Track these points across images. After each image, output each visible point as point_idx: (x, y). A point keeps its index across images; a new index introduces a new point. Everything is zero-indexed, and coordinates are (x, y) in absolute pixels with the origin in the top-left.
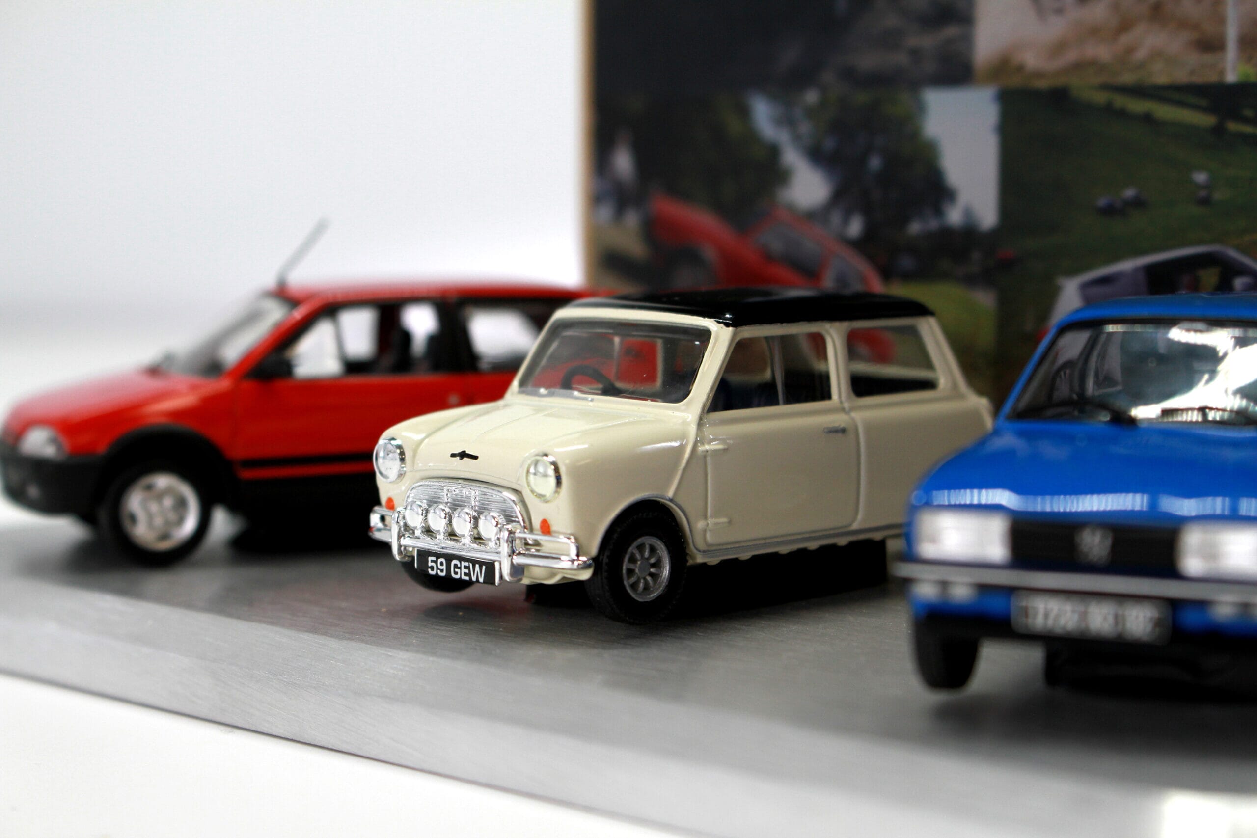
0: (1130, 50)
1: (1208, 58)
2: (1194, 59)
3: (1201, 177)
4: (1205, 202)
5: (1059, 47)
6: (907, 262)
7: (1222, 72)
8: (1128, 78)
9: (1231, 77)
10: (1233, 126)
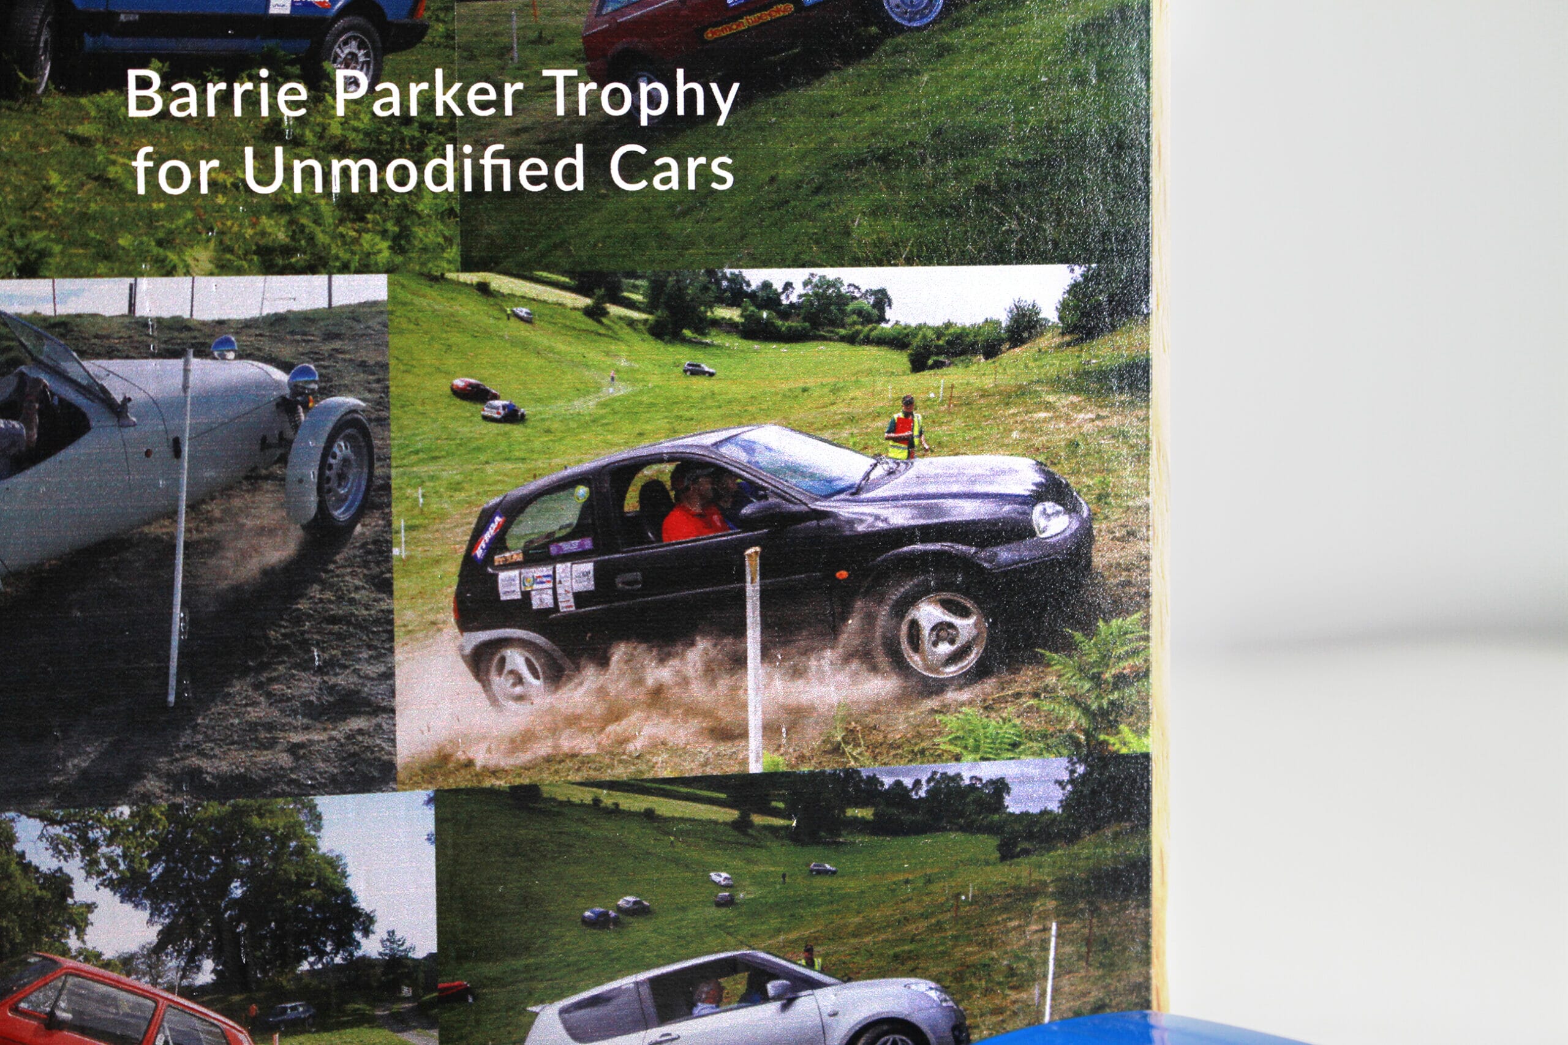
0: (623, 741)
1: (723, 748)
2: (707, 749)
3: (720, 877)
4: (729, 902)
5: (524, 739)
6: (297, 1008)
7: (745, 762)
8: (621, 772)
9: (755, 768)
10: (758, 819)
